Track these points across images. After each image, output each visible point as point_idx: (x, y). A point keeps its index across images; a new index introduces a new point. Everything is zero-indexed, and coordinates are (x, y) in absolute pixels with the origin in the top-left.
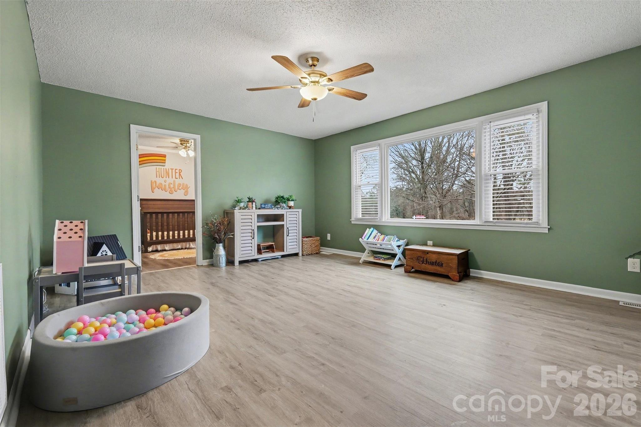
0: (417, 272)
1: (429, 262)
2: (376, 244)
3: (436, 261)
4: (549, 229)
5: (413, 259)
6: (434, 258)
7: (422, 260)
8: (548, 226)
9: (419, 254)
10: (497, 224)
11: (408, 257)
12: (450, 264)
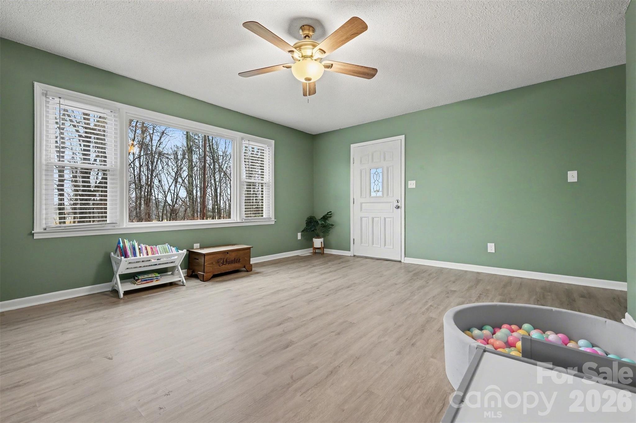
0: (215, 276)
1: (228, 261)
2: (150, 260)
3: (235, 258)
4: (275, 221)
5: (213, 264)
6: (233, 256)
7: (222, 262)
8: (275, 219)
9: (220, 256)
10: (252, 221)
11: (207, 263)
12: (245, 258)
